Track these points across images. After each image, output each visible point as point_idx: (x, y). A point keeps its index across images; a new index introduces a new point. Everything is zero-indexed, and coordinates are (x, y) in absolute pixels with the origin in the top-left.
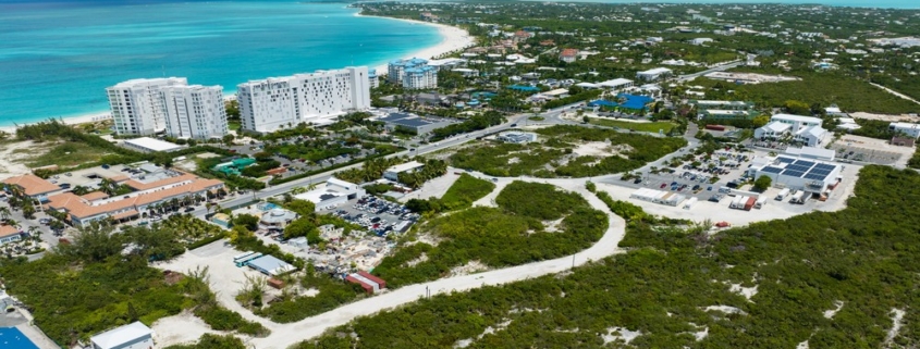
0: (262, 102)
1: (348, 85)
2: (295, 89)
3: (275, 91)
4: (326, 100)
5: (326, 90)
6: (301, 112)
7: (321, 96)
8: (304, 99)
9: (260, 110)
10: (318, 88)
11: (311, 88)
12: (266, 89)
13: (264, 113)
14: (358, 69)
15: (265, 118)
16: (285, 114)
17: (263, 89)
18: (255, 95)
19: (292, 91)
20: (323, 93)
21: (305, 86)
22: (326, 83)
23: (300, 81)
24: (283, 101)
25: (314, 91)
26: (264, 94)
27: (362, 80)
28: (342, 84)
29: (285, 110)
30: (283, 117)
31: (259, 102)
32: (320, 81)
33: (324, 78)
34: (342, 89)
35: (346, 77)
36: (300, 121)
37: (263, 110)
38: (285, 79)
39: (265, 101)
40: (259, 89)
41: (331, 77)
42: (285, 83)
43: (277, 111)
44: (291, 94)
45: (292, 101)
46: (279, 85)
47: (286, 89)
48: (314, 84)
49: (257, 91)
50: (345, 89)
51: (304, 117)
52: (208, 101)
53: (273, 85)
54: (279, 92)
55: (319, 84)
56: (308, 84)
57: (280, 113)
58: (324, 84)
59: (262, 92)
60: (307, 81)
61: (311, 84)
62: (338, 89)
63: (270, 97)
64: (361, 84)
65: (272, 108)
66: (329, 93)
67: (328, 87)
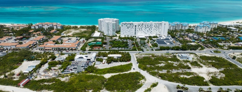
0: (124, 28)
1: (160, 27)
2: (136, 26)
3: (129, 26)
4: (149, 31)
5: (150, 28)
6: (136, 33)
7: (148, 29)
8: (141, 29)
9: (123, 30)
10: (147, 27)
11: (144, 26)
12: (126, 25)
13: (124, 31)
14: (164, 23)
15: (124, 33)
16: (131, 33)
19: (134, 26)
20: (148, 28)
21: (142, 25)
22: (150, 25)
23: (138, 24)
24: (131, 29)
25: (145, 27)
26: (125, 26)
27: (165, 26)
28: (158, 26)
29: (131, 32)
30: (130, 33)
31: (123, 28)
32: (148, 25)
33: (150, 24)
34: (157, 28)
35: (160, 24)
36: (135, 35)
37: (124, 30)
38: (134, 23)
39: (125, 28)
40: (124, 24)
41: (152, 24)
42: (133, 24)
43: (129, 31)
44: (134, 27)
45: (134, 29)
46: (130, 24)
47: (133, 25)
48: (145, 25)
49: (123, 25)
50: (159, 28)
51: (138, 34)
52: (111, 26)
53: (128, 24)
54: (130, 26)
55: (147, 25)
56: (143, 25)
57: (129, 32)
58: (149, 26)
59: (124, 25)
60: (143, 24)
61: (144, 25)
62: (156, 28)
63: (127, 27)
64: (165, 27)
65: (127, 30)
66: (151, 28)
67: (151, 27)
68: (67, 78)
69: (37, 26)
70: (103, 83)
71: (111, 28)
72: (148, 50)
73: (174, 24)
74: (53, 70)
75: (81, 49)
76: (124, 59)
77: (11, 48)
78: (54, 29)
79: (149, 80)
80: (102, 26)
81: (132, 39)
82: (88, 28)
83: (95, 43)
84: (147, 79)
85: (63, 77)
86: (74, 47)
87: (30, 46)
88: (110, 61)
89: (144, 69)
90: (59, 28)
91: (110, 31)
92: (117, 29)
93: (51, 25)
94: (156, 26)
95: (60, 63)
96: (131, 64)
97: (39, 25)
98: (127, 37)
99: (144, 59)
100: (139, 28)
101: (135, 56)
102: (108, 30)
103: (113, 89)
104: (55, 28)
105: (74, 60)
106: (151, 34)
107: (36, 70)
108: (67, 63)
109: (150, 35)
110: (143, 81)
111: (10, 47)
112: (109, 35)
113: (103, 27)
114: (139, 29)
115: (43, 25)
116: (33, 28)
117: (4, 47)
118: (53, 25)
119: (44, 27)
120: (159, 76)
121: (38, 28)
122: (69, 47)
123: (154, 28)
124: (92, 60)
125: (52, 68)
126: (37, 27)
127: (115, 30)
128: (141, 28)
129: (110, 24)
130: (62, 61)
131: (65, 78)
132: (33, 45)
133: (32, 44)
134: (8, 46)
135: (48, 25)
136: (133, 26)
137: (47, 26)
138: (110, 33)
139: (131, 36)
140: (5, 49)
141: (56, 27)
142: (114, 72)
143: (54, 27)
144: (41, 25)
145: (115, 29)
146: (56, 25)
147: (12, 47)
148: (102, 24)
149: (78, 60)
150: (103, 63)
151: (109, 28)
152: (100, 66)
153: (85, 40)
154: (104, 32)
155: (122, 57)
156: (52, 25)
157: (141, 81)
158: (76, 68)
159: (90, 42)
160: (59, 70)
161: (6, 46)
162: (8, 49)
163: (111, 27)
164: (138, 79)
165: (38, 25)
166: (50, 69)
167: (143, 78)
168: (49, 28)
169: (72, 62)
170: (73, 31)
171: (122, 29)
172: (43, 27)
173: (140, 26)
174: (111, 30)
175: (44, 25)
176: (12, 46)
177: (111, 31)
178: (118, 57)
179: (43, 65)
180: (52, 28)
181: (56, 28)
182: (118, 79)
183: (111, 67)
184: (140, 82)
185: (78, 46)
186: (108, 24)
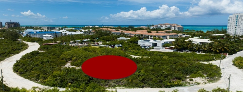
69: (156, 26)
90: (176, 29)
93: (169, 26)
97: (158, 26)
104: (172, 29)
115: (161, 26)
116: (152, 28)
118: (171, 26)
135: (167, 25)
137: (165, 27)
141: (174, 28)
144: (160, 26)
146: (175, 26)
156: (170, 26)
168: (166, 29)
175: (163, 25)
180: (169, 28)
181: (173, 29)
186: (237, 16)
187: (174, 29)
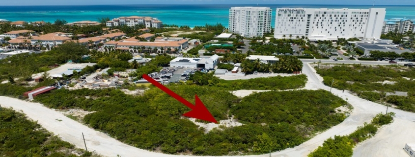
0: (283, 20)
1: (364, 21)
2: (309, 16)
3: (294, 15)
4: (338, 28)
5: (340, 21)
6: (309, 31)
7: (335, 24)
8: (319, 25)
9: (280, 25)
10: (334, 18)
11: (328, 18)
12: (288, 13)
13: (283, 28)
14: (374, 10)
15: (283, 30)
16: (298, 31)
17: (285, 12)
18: (279, 15)
19: (306, 16)
20: (337, 22)
21: (323, 16)
22: (342, 16)
23: (315, 12)
24: (298, 22)
25: (330, 20)
26: (285, 16)
27: (376, 18)
28: (359, 19)
29: (298, 28)
30: (296, 32)
31: (280, 20)
32: (337, 15)
33: (341, 12)
34: (358, 23)
35: (364, 15)
36: (307, 36)
37: (282, 25)
38: (305, 9)
39: (285, 20)
40: (283, 12)
41: (347, 13)
42: (303, 11)
43: (292, 28)
44: (306, 18)
45: (305, 23)
46: (298, 12)
47: (303, 14)
48: (331, 16)
49: (280, 13)
50: (362, 23)
51: (312, 35)
52: (255, 17)
53: (293, 11)
54: (297, 15)
55: (335, 16)
56: (326, 15)
57: (294, 29)
58: (340, 16)
59: (284, 14)
60: (325, 13)
61: (329, 15)
62: (354, 22)
63: (289, 18)
64: (375, 21)
65: (289, 25)
66: (342, 23)
67: (343, 19)
68: (142, 91)
69: (116, 21)
70: (230, 106)
71: (254, 22)
72: (342, 59)
73: (394, 22)
74: (117, 77)
75: (189, 52)
76: (286, 66)
77: (55, 45)
78: (145, 28)
79: (362, 108)
80: (237, 21)
81: (299, 42)
82: (210, 28)
83: (220, 45)
84: (353, 106)
85: (133, 88)
86: (173, 47)
87: (90, 45)
88: (250, 68)
89: (342, 87)
90: (155, 26)
91: (251, 27)
92: (266, 29)
93: (140, 20)
94: (354, 18)
95: (135, 65)
96: (304, 77)
97: (120, 20)
98: (288, 40)
99: (336, 70)
100: (317, 21)
101: (310, 66)
102: (248, 25)
103: (256, 119)
104: (147, 26)
105: (169, 66)
106: (343, 35)
107: (82, 75)
108: (150, 67)
109: (340, 37)
110: (343, 109)
111: (52, 43)
112: (249, 37)
113: (238, 24)
114: (316, 23)
115: (126, 21)
116: (109, 26)
117: (44, 43)
118: (144, 21)
119: (128, 23)
120: (388, 102)
121: (117, 25)
122: (163, 46)
123: (349, 22)
124: (207, 67)
125: (115, 73)
126: (117, 23)
127: (263, 30)
128: (320, 21)
129: (253, 12)
130: (142, 63)
131: (138, 90)
132: (98, 43)
133: (96, 42)
134: (51, 40)
135: (137, 20)
136: (304, 16)
137: (133, 22)
138: (251, 31)
139: (298, 37)
140: (45, 46)
141: (149, 23)
142: (260, 86)
143: (146, 23)
144: (124, 20)
145: (263, 23)
146: (150, 21)
147: (57, 43)
148: (237, 17)
149: (177, 66)
150: (233, 72)
151: (252, 21)
152: (226, 76)
153: (201, 41)
154: (240, 32)
155: (280, 60)
156: (142, 20)
157: (337, 108)
158: (169, 77)
159: (208, 44)
160: (129, 78)
161: (47, 41)
162: (50, 46)
163: (255, 19)
164: (329, 103)
165: (118, 21)
166: (111, 74)
167: (343, 103)
168: (136, 25)
169: (164, 68)
170: (180, 33)
171: (279, 23)
172: (126, 25)
173: (318, 18)
174: (255, 25)
175: (128, 20)
176: (57, 41)
177: (254, 29)
178: (269, 61)
179: (100, 69)
180: (142, 26)
181: (149, 26)
182: (271, 100)
183: (251, 79)
184: (336, 110)
185: (183, 49)
186: (249, 12)
187: (151, 25)
